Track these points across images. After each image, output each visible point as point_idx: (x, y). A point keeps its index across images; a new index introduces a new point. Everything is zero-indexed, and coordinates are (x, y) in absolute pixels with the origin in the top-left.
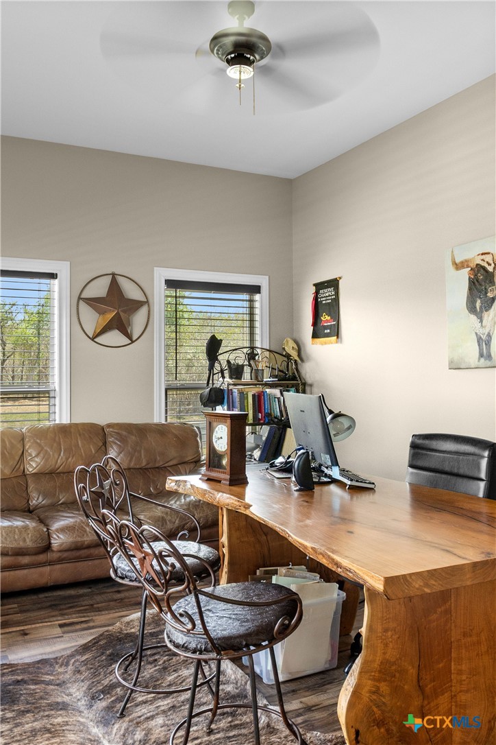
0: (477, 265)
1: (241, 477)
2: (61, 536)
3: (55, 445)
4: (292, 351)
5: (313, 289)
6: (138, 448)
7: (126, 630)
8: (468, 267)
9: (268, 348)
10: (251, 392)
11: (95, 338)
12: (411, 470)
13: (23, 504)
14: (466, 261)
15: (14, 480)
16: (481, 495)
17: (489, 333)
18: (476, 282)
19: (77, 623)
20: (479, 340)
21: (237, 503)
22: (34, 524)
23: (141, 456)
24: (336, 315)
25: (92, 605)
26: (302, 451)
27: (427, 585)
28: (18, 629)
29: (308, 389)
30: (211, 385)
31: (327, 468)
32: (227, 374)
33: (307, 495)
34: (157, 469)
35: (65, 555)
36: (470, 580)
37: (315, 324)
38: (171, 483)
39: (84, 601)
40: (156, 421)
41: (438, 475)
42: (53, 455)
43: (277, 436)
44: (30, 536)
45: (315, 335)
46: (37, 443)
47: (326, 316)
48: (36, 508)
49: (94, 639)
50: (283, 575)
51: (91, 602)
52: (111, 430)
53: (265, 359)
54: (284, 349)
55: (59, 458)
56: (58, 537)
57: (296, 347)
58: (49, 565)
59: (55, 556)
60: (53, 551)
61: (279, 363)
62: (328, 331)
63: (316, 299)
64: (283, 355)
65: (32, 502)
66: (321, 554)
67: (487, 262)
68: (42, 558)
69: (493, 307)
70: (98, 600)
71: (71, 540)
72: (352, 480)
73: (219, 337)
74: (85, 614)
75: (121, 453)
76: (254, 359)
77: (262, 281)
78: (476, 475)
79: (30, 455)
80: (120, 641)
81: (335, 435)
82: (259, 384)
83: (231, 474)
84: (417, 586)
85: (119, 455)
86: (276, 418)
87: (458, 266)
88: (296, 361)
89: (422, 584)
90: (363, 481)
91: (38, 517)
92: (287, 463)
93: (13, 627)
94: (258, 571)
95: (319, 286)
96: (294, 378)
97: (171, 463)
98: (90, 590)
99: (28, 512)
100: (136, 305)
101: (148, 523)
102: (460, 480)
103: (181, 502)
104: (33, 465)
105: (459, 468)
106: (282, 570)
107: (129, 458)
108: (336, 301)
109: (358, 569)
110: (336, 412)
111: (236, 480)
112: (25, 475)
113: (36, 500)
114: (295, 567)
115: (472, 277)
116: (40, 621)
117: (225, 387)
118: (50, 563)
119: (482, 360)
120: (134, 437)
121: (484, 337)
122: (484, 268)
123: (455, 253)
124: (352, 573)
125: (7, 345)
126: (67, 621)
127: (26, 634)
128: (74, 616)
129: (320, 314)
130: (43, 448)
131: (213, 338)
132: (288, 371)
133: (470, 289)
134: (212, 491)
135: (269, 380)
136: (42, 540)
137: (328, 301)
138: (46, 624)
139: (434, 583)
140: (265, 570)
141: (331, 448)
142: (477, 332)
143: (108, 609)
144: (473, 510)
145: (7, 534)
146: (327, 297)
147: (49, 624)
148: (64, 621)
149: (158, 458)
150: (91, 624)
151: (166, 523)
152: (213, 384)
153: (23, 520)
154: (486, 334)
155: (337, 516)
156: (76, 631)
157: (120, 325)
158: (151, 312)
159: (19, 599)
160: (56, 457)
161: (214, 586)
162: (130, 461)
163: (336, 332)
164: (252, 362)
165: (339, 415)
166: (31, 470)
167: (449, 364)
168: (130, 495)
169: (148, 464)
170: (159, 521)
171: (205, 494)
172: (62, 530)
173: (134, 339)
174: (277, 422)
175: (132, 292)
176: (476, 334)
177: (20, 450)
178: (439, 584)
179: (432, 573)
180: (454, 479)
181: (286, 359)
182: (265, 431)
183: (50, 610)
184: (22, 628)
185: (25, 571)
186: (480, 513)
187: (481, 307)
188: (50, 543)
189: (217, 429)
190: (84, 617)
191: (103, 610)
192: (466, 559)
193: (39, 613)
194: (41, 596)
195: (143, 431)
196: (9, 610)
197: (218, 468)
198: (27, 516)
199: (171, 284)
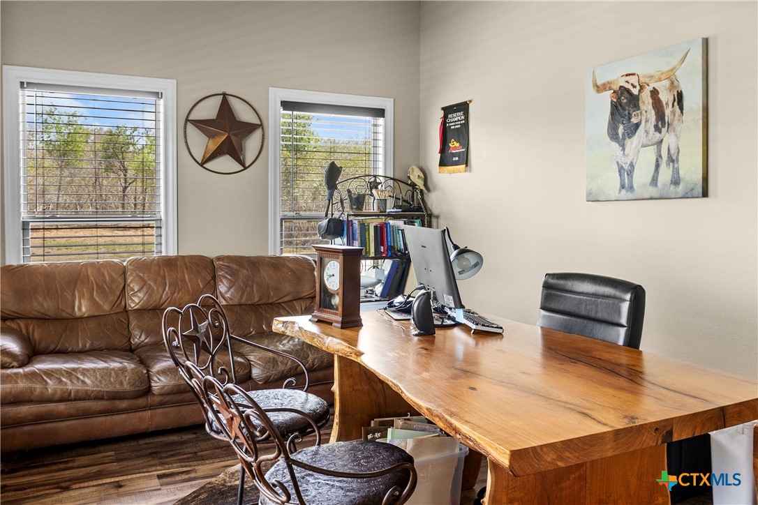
0: (621, 87)
1: (354, 319)
2: (162, 379)
3: (159, 279)
4: (418, 180)
5: (442, 113)
6: (250, 283)
7: (230, 482)
8: (610, 89)
9: (392, 177)
10: (373, 223)
11: (204, 164)
12: (543, 312)
13: (124, 342)
14: (609, 83)
15: (114, 317)
16: (621, 342)
17: (632, 162)
18: (618, 105)
19: (178, 474)
20: (621, 169)
21: (349, 350)
22: (133, 366)
23: (253, 291)
24: (465, 143)
25: (196, 453)
26: (423, 291)
27: (561, 458)
28: (112, 480)
29: (434, 220)
30: (330, 216)
31: (450, 309)
32: (347, 204)
33: (427, 341)
34: (270, 306)
35: (167, 398)
36: (611, 451)
37: (442, 151)
38: (278, 325)
39: (187, 448)
40: (270, 253)
41: (572, 319)
42: (157, 289)
43: (400, 271)
44: (127, 378)
45: (443, 163)
46: (140, 277)
47: (455, 143)
48: (139, 346)
49: (194, 492)
50: (399, 427)
51: (195, 450)
52: (221, 263)
53: (389, 188)
54: (409, 177)
55: (163, 292)
56: (159, 379)
57: (422, 175)
58: (150, 409)
59: (156, 399)
60: (153, 394)
61: (404, 193)
62: (457, 159)
63: (444, 124)
64: (407, 184)
65: (134, 340)
66: (437, 416)
67: (632, 84)
68: (141, 401)
69: (637, 133)
70: (203, 447)
71: (173, 382)
72: (477, 324)
73: (338, 164)
74: (187, 464)
75: (231, 288)
76: (376, 188)
77: (387, 104)
78: (615, 320)
79: (133, 290)
80: (223, 495)
81: (460, 273)
82: (382, 215)
83: (344, 316)
84: (549, 459)
85: (229, 289)
86: (399, 251)
87: (599, 88)
88: (421, 191)
89: (555, 457)
90: (491, 325)
91: (140, 357)
92: (406, 303)
93: (107, 478)
94: (372, 422)
95: (448, 110)
96: (419, 209)
97: (286, 299)
98: (195, 436)
99: (129, 351)
100: (249, 128)
101: (258, 364)
102: (598, 326)
103: (294, 341)
104: (135, 301)
105: (597, 312)
106: (399, 422)
107: (240, 294)
108: (466, 125)
109: (479, 438)
110: (462, 247)
111: (348, 322)
112: (126, 311)
113: (139, 338)
114: (414, 417)
115: (615, 100)
116: (137, 471)
117: (344, 218)
118: (151, 407)
119: (624, 191)
120: (245, 271)
121: (626, 167)
122: (628, 91)
123: (596, 73)
124: (472, 441)
125: (129, 172)
126: (167, 471)
127: (120, 486)
128: (174, 465)
129: (448, 140)
130: (146, 282)
131: (333, 165)
132: (413, 201)
133: (612, 114)
134: (322, 335)
135: (393, 210)
136: (141, 383)
137: (457, 127)
138: (143, 475)
139: (570, 455)
140: (380, 422)
141: (454, 289)
142: (619, 161)
143: (211, 457)
144: (613, 361)
145: (102, 377)
146: (456, 121)
147: (147, 474)
148: (163, 472)
149: (272, 294)
150: (193, 475)
151: (278, 364)
152: (332, 214)
153: (121, 361)
154: (629, 163)
155: (458, 367)
156: (176, 483)
157: (232, 149)
158: (266, 137)
159: (117, 446)
160: (161, 292)
161: (319, 444)
162: (241, 297)
163: (465, 160)
164: (374, 191)
165: (465, 251)
166: (133, 305)
167: (587, 197)
168: (231, 338)
169: (260, 300)
170: (269, 362)
171: (314, 338)
172: (164, 372)
173: (247, 165)
174: (401, 255)
175: (244, 114)
176: (618, 163)
177: (121, 284)
178: (575, 457)
179: (567, 444)
180: (590, 324)
181: (411, 188)
182: (387, 265)
183: (150, 459)
184: (117, 479)
185: (124, 416)
186: (619, 365)
187: (623, 134)
188: (150, 387)
189: (328, 265)
190: (186, 466)
191: (207, 459)
192: (607, 425)
193: (137, 462)
194: (142, 442)
195: (253, 264)
196: (105, 459)
197: (330, 308)
198: (127, 356)
199: (287, 105)
